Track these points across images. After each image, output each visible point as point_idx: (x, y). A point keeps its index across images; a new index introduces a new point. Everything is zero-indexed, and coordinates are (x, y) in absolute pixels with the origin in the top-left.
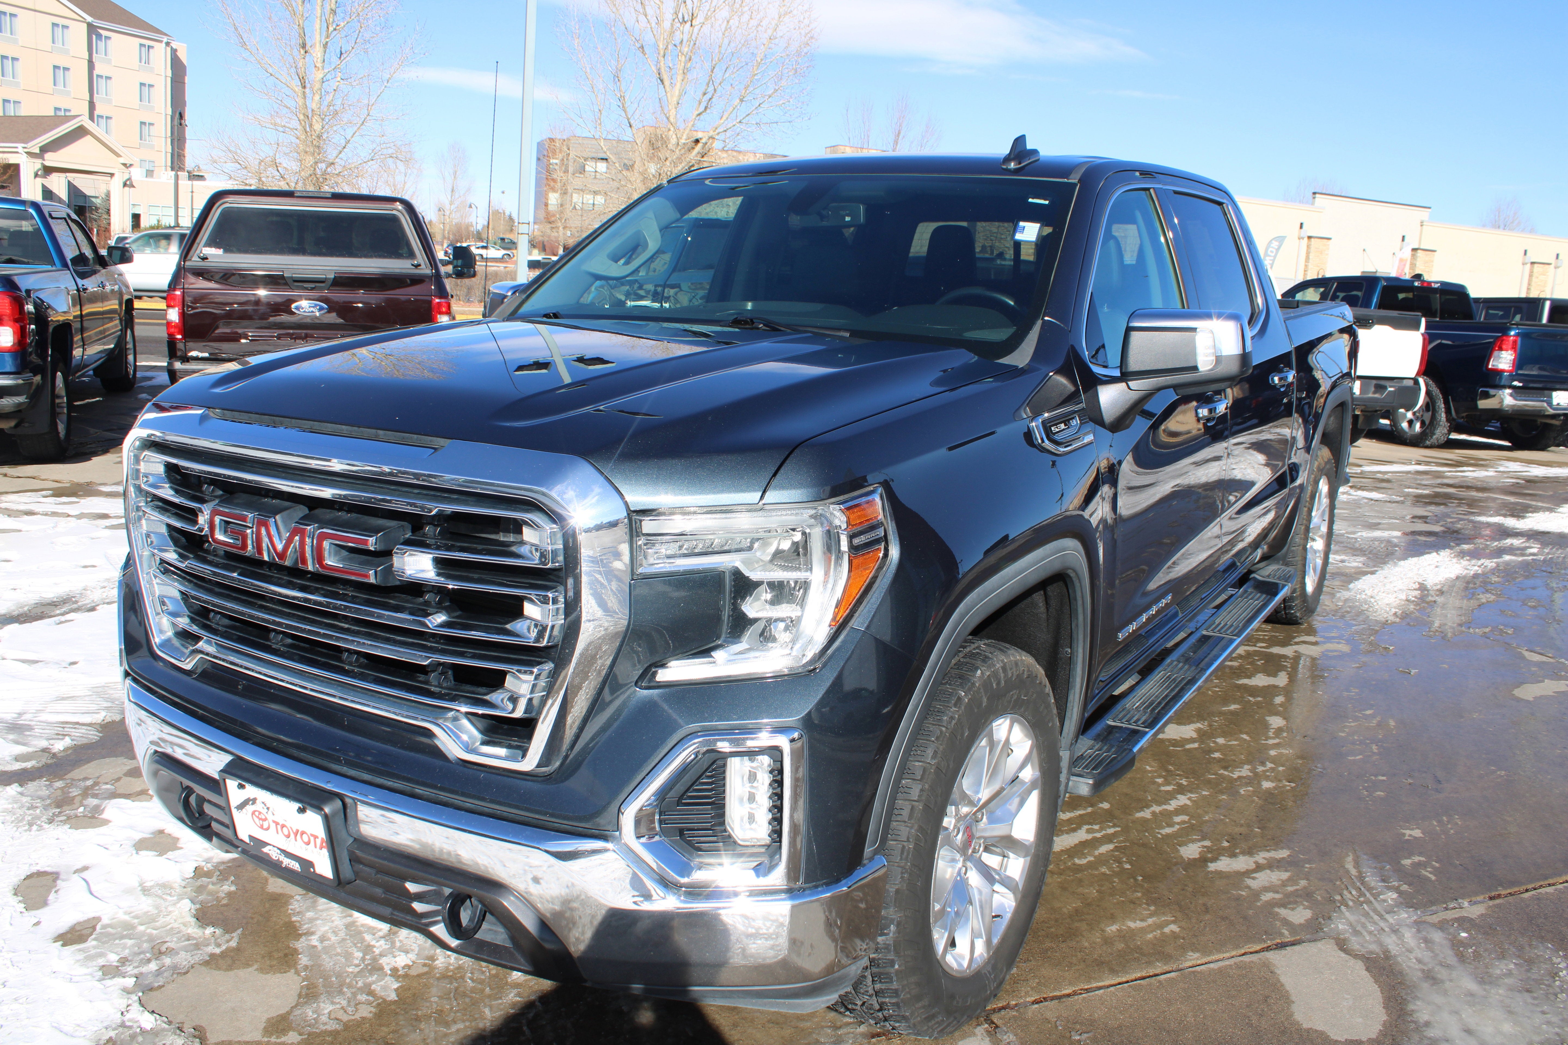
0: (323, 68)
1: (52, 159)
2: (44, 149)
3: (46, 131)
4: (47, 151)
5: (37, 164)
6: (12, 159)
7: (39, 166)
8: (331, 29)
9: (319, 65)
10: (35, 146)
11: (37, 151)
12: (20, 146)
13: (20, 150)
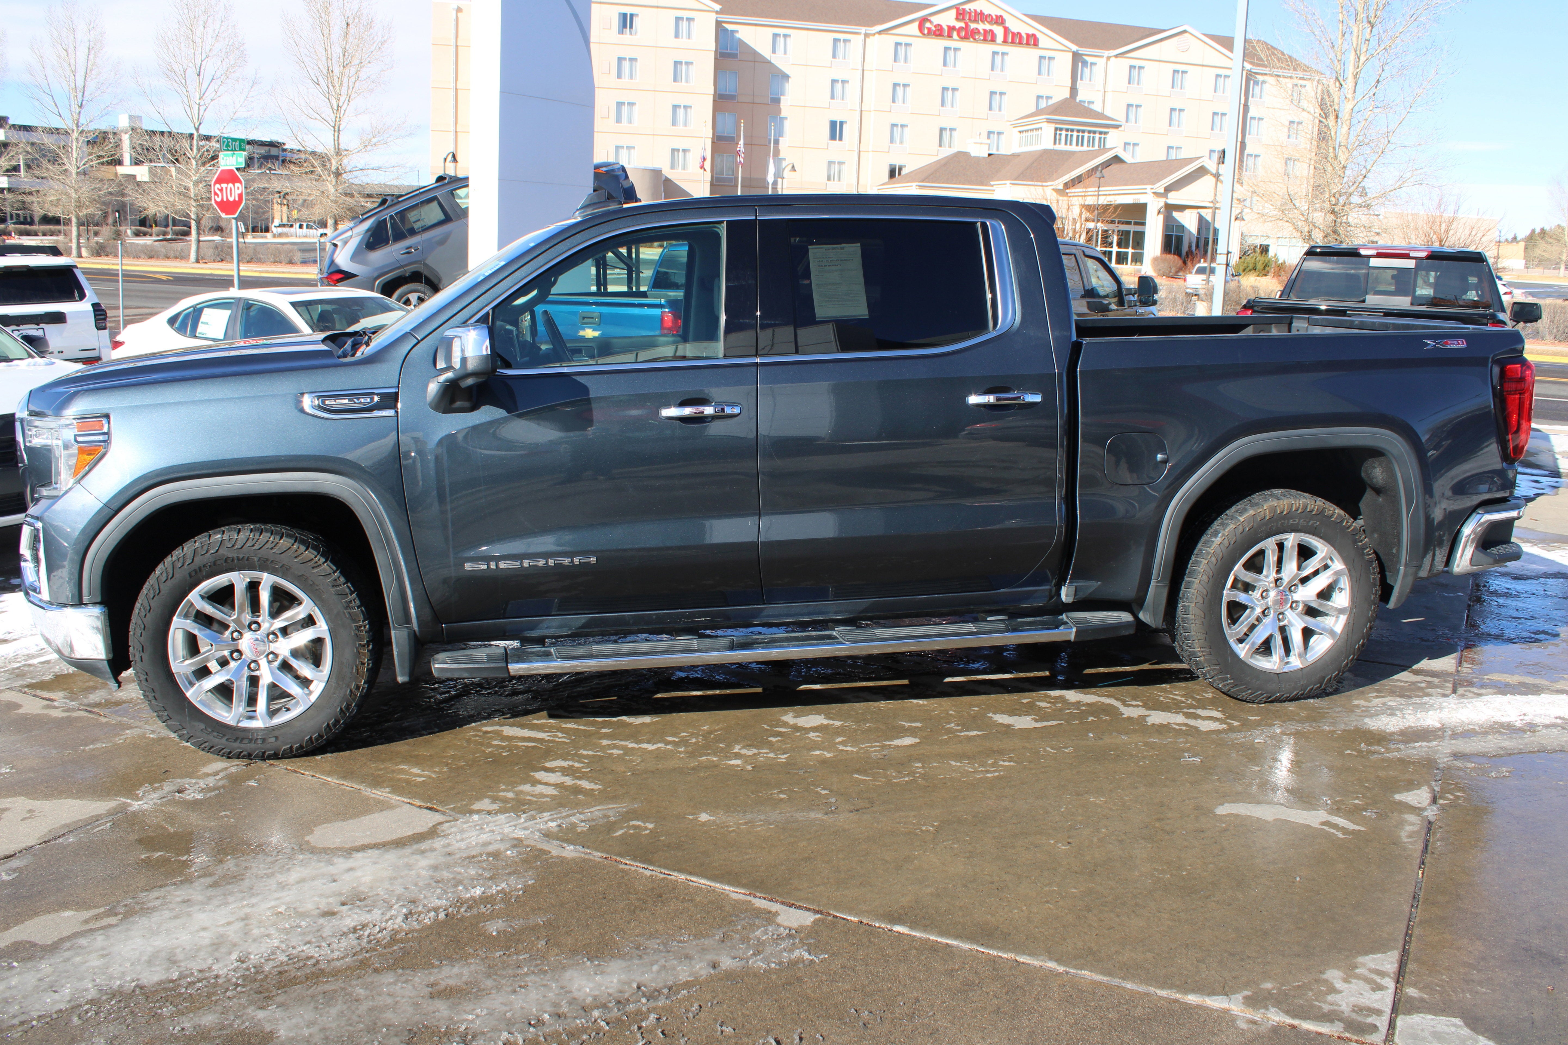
0: (1354, 98)
1: (1175, 198)
2: (1168, 189)
3: (1172, 173)
4: (1171, 191)
5: (1161, 202)
6: (1142, 199)
7: (1162, 204)
8: (1363, 58)
9: (1350, 96)
10: (1160, 187)
11: (1162, 191)
12: (1149, 187)
13: (1149, 191)
